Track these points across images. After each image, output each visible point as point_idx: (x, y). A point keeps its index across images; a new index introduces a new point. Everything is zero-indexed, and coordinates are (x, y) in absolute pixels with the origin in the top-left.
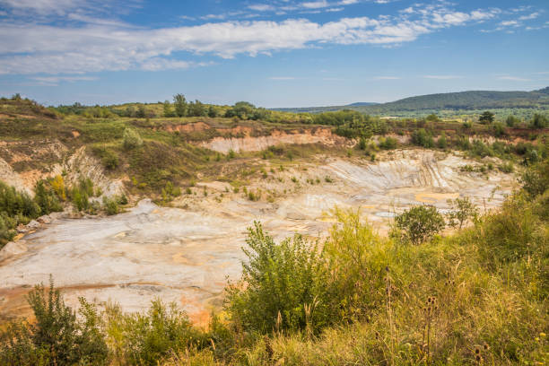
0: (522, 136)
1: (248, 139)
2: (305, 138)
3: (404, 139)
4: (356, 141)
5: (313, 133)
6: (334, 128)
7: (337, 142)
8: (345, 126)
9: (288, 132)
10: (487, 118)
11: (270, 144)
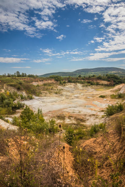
0: (88, 80)
1: (39, 82)
2: (50, 82)
3: (67, 81)
4: (59, 82)
5: (51, 80)
6: (55, 79)
7: (56, 82)
8: (56, 79)
9: (46, 80)
10: (80, 76)
11: (44, 83)
